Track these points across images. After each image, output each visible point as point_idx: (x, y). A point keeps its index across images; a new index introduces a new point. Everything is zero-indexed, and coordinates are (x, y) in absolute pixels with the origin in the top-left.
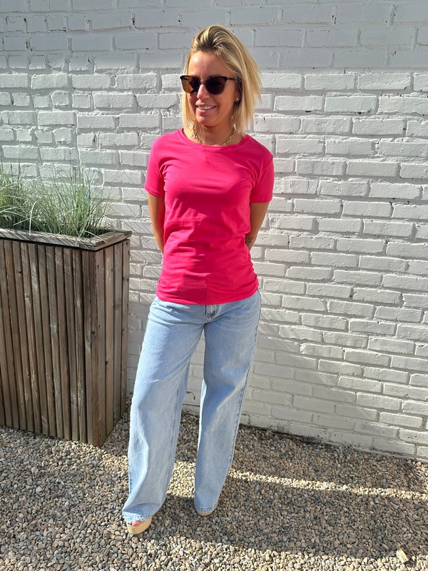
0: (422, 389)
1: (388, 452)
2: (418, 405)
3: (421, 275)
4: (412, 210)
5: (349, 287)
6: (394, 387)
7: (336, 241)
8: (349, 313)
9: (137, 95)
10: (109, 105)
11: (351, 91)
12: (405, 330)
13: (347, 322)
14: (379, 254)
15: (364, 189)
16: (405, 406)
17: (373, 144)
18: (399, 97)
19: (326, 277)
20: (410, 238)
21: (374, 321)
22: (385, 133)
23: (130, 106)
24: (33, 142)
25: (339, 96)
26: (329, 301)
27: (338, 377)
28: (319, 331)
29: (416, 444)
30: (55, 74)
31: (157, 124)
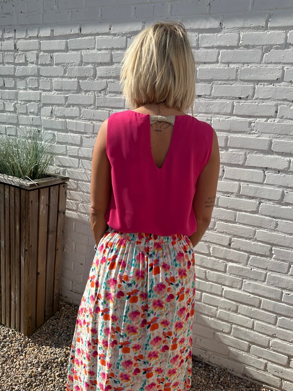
0: (288, 331)
1: (258, 381)
2: (284, 345)
3: (289, 234)
4: (281, 178)
5: (228, 237)
6: (264, 325)
7: (218, 199)
8: (227, 258)
9: (80, 81)
10: (62, 88)
11: (233, 80)
12: (274, 278)
13: (226, 266)
15: (241, 158)
16: (273, 344)
17: (250, 123)
18: (272, 86)
20: (279, 201)
21: (248, 267)
22: (259, 115)
23: (76, 89)
24: (15, 112)
25: (224, 84)
26: (212, 246)
27: (217, 310)
28: (204, 269)
29: (282, 379)
30: (30, 66)
31: (92, 102)
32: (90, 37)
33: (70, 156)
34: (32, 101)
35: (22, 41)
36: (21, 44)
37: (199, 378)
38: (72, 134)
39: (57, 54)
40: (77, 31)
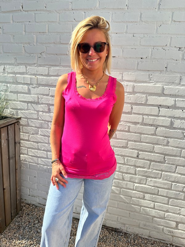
0: (176, 207)
1: (158, 239)
3: (175, 147)
4: (170, 112)
5: (136, 151)
6: (161, 205)
8: (137, 165)
12: (167, 176)
13: (136, 170)
15: (144, 99)
16: (167, 216)
17: (149, 75)
19: (124, 145)
20: (169, 127)
21: (150, 170)
22: (156, 70)
23: (22, 52)
26: (126, 158)
28: (121, 174)
29: (173, 236)
38: (21, 86)
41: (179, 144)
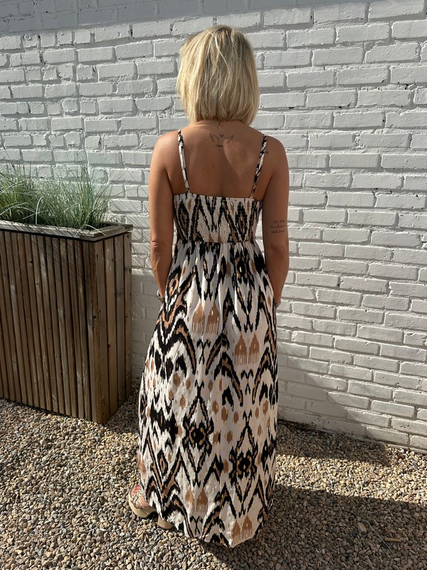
0: (412, 377)
1: (382, 441)
2: (410, 394)
3: (406, 264)
4: (394, 200)
5: (336, 276)
6: (385, 375)
7: (322, 232)
8: (337, 302)
9: (136, 99)
10: (112, 110)
11: (330, 86)
12: (393, 318)
13: (336, 311)
14: (364, 243)
15: (347, 180)
16: (396, 395)
17: (354, 136)
18: (376, 90)
19: (314, 266)
20: (394, 227)
21: (362, 309)
22: (364, 126)
23: (131, 110)
24: (48, 146)
25: (320, 91)
26: (318, 290)
27: (329, 365)
28: (309, 319)
29: (409, 434)
30: (65, 84)
31: (154, 126)
32: (145, 42)
33: (129, 198)
34: (71, 130)
35: (51, 51)
36: (49, 55)
37: (315, 446)
38: (130, 169)
39: (101, 65)
40: (128, 35)
41: (413, 257)
